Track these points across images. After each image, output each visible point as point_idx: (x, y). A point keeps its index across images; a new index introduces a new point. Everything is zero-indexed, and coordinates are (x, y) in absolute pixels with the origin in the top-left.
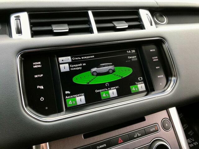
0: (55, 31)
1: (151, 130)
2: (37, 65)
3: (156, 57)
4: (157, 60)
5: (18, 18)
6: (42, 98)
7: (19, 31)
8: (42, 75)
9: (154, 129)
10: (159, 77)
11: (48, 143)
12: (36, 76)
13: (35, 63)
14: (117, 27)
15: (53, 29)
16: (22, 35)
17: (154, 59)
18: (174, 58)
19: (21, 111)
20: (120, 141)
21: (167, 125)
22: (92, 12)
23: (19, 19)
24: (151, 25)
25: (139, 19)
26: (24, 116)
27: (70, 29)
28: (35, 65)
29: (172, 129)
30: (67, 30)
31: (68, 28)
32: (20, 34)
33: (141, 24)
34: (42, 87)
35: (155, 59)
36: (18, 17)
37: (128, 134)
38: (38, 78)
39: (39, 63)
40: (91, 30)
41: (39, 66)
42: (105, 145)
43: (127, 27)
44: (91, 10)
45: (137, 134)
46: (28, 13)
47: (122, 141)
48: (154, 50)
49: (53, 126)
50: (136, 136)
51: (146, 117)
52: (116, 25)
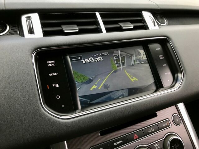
0: (65, 31)
1: (164, 125)
2: (51, 64)
3: (162, 56)
4: (163, 58)
5: (29, 19)
6: (58, 96)
7: (31, 31)
8: (56, 74)
9: (166, 124)
10: (166, 74)
11: (65, 141)
12: (51, 75)
13: (49, 62)
14: (124, 28)
15: (64, 29)
16: (34, 34)
17: (160, 57)
18: (179, 55)
19: (40, 109)
20: (136, 137)
21: (177, 120)
22: (99, 13)
23: (31, 20)
24: (155, 25)
25: (143, 21)
26: (43, 113)
27: (79, 30)
28: (49, 64)
29: (182, 123)
30: (77, 31)
31: (78, 29)
32: (32, 33)
33: (145, 25)
34: (58, 86)
35: (162, 57)
36: (29, 17)
37: (142, 130)
38: (53, 76)
39: (53, 62)
40: (99, 30)
41: (53, 65)
42: (122, 141)
43: (133, 27)
44: (98, 12)
45: (151, 130)
46: (38, 14)
47: (137, 137)
48: (160, 49)
49: (72, 123)
50: (150, 131)
51: (158, 113)
52: (123, 26)
